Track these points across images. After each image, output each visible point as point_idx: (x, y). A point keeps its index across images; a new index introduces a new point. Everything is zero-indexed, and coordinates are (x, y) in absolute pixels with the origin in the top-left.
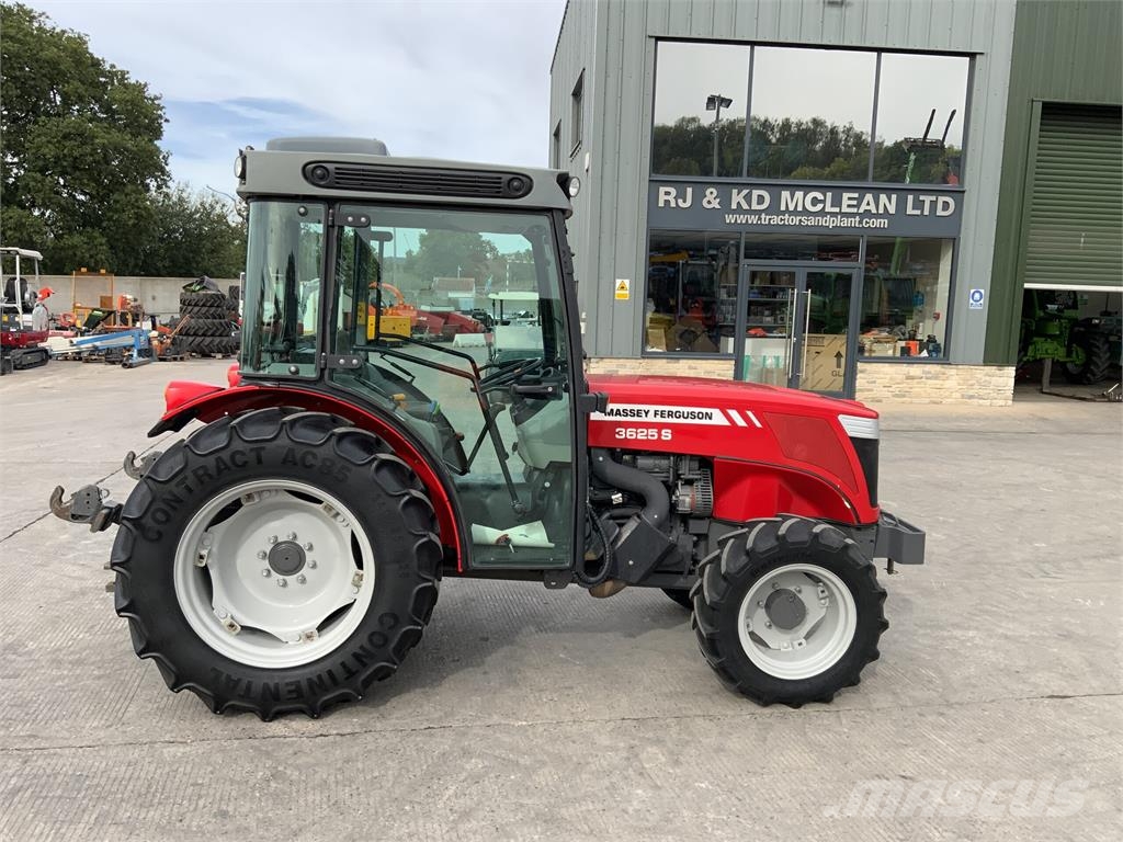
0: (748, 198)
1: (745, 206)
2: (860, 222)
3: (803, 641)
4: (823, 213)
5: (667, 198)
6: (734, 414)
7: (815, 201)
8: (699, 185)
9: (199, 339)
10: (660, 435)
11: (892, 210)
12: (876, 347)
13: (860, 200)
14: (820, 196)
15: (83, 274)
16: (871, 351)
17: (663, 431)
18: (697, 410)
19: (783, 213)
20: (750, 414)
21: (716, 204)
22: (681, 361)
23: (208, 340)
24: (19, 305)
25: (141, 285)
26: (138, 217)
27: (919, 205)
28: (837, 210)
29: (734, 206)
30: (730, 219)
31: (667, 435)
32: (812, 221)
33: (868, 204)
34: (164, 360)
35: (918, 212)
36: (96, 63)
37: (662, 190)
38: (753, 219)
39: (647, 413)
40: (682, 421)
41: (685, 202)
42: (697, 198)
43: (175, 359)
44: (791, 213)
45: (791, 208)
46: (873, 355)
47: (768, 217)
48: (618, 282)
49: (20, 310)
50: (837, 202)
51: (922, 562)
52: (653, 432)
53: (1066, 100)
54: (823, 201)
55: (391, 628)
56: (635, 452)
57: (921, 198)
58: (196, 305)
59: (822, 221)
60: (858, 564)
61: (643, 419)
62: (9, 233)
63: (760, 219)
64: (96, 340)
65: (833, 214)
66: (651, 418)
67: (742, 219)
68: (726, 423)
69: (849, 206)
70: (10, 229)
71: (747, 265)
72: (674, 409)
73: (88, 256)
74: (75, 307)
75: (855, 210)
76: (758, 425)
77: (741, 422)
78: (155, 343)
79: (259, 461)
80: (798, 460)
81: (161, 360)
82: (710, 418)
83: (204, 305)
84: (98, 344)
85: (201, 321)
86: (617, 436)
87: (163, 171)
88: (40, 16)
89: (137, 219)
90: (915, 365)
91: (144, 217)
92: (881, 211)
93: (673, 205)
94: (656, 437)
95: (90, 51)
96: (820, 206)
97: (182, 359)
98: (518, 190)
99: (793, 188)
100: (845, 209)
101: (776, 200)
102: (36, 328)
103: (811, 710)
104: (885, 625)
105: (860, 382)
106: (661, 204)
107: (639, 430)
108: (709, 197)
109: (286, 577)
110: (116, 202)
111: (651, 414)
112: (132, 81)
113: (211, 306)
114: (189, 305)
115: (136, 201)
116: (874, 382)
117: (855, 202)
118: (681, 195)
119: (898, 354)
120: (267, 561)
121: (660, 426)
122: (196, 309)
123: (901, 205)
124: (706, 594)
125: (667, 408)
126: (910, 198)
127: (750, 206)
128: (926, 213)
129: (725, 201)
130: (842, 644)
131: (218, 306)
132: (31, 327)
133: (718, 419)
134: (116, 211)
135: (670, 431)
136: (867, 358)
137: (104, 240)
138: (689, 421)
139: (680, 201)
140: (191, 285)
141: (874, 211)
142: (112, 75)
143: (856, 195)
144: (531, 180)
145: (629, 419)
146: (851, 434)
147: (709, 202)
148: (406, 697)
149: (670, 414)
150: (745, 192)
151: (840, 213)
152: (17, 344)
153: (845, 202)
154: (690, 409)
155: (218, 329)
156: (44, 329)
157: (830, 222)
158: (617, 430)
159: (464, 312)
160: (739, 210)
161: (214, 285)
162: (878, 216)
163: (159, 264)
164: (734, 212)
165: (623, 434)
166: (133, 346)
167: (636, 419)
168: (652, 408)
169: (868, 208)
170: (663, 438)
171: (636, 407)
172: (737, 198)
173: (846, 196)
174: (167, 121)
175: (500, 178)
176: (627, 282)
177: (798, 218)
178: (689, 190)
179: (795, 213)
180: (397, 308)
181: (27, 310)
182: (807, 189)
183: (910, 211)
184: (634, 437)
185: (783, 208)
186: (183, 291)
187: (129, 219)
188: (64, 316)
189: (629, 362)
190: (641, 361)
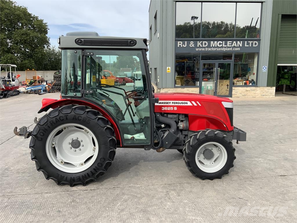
0: (202, 44)
1: (201, 46)
2: (232, 49)
3: (213, 163)
4: (222, 47)
5: (180, 44)
6: (193, 102)
7: (220, 44)
8: (189, 41)
9: (59, 87)
10: (174, 109)
11: (241, 45)
12: (237, 83)
13: (232, 43)
14: (221, 42)
15: (28, 70)
16: (236, 84)
18: (183, 102)
19: (211, 47)
20: (198, 102)
21: (193, 46)
22: (185, 88)
24: (11, 79)
25: (43, 73)
26: (42, 55)
27: (248, 44)
28: (226, 46)
29: (198, 46)
30: (197, 49)
31: (176, 109)
32: (219, 49)
33: (234, 44)
34: (50, 92)
35: (248, 46)
36: (30, 15)
37: (179, 42)
38: (203, 49)
39: (170, 103)
40: (179, 105)
41: (185, 45)
42: (188, 44)
43: (53, 92)
44: (213, 47)
45: (214, 46)
46: (237, 85)
47: (207, 49)
48: (167, 68)
49: (12, 81)
50: (226, 44)
51: (245, 141)
52: (172, 108)
53: (288, 14)
54: (222, 44)
55: (103, 162)
56: (168, 113)
57: (249, 42)
59: (222, 49)
60: (228, 142)
61: (169, 104)
62: (9, 60)
63: (205, 49)
64: (32, 88)
65: (225, 47)
66: (171, 104)
67: (200, 49)
68: (191, 105)
69: (229, 45)
70: (9, 59)
71: (202, 62)
72: (177, 102)
73: (29, 66)
74: (26, 79)
75: (231, 46)
76: (200, 105)
77: (195, 105)
78: (47, 88)
79: (67, 119)
80: (211, 114)
82: (187, 104)
83: (60, 78)
84: (32, 89)
85: (59, 82)
86: (162, 109)
87: (48, 43)
88: (14, 2)
89: (41, 56)
90: (248, 87)
91: (43, 55)
92: (238, 46)
93: (182, 46)
94: (173, 109)
95: (28, 12)
96: (221, 45)
97: (54, 92)
98: (133, 44)
99: (214, 40)
101: (209, 44)
102: (16, 85)
103: (216, 181)
104: (235, 158)
105: (233, 92)
106: (178, 46)
107: (168, 108)
108: (191, 44)
109: (76, 149)
110: (36, 51)
111: (171, 103)
112: (39, 19)
114: (56, 78)
115: (41, 51)
116: (237, 92)
118: (184, 44)
119: (244, 84)
120: (70, 145)
121: (173, 106)
122: (58, 79)
123: (243, 44)
124: (187, 151)
125: (175, 101)
126: (246, 42)
127: (202, 46)
128: (250, 46)
129: (196, 45)
130: (223, 163)
132: (15, 85)
133: (189, 104)
134: (36, 54)
135: (176, 107)
136: (235, 86)
137: (33, 61)
138: (181, 105)
139: (183, 45)
140: (56, 72)
141: (236, 46)
142: (34, 18)
143: (231, 42)
144: (136, 41)
145: (165, 105)
146: (225, 107)
147: (191, 45)
148: (108, 179)
149: (176, 103)
150: (201, 42)
151: (227, 47)
152: (11, 89)
153: (228, 44)
154: (182, 102)
156: (18, 85)
157: (224, 49)
158: (162, 108)
160: (200, 47)
162: (237, 47)
163: (48, 67)
164: (198, 48)
165: (164, 109)
166: (41, 89)
167: (167, 105)
168: (171, 102)
169: (234, 45)
170: (175, 109)
171: (167, 101)
172: (199, 44)
173: (228, 42)
174: (49, 29)
175: (128, 41)
176: (170, 68)
177: (216, 49)
178: (186, 42)
179: (215, 47)
180: (111, 77)
182: (218, 40)
183: (246, 46)
184: (167, 110)
185: (211, 46)
186: (54, 74)
187: (40, 56)
188: (24, 82)
189: (171, 89)
190: (174, 89)
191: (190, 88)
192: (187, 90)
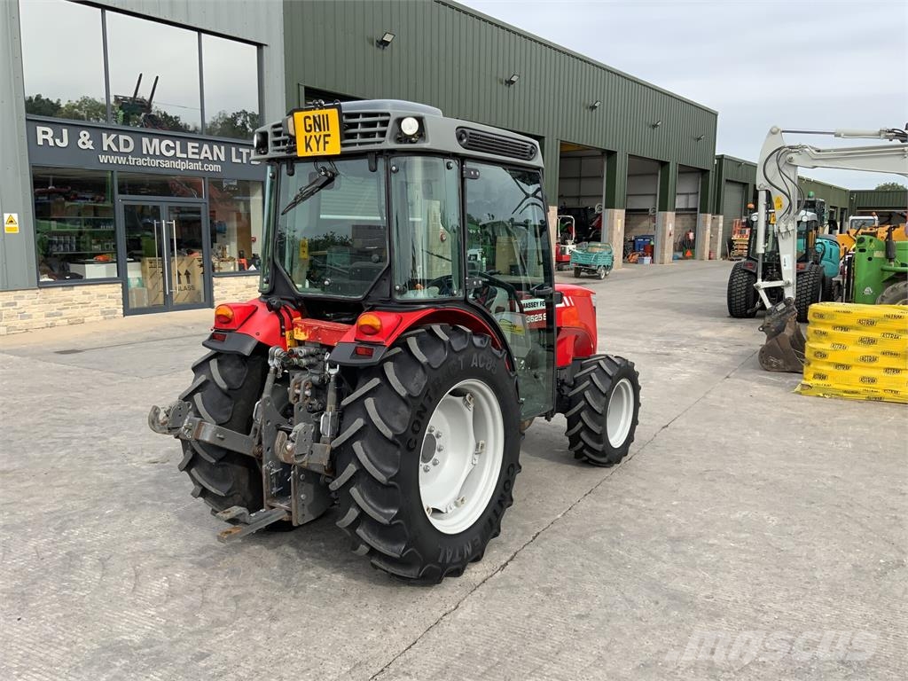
0: (116, 141)
1: (115, 149)
2: (202, 167)
4: (174, 158)
5: (45, 137)
7: (168, 148)
8: (73, 128)
11: (223, 159)
12: (222, 265)
13: (200, 149)
14: (172, 145)
16: (219, 268)
19: (145, 156)
21: (89, 145)
22: (75, 288)
27: (239, 155)
28: (185, 156)
29: (105, 148)
30: (103, 159)
32: (168, 164)
33: (206, 153)
35: (239, 161)
37: (40, 129)
38: (122, 160)
41: (62, 141)
42: (74, 138)
44: (151, 157)
45: (151, 153)
46: (221, 271)
47: (134, 159)
48: (6, 216)
50: (184, 150)
53: (317, 87)
54: (174, 148)
57: (241, 150)
59: (175, 164)
63: (128, 160)
65: (183, 159)
67: (113, 160)
69: (193, 153)
71: (121, 201)
75: (197, 157)
90: (251, 277)
92: (215, 159)
93: (51, 144)
96: (172, 152)
99: (151, 135)
100: (190, 156)
101: (139, 145)
105: (217, 293)
106: (40, 142)
108: (83, 139)
116: (226, 292)
117: (196, 151)
118: (58, 135)
119: (237, 270)
123: (228, 154)
126: (233, 149)
127: (119, 149)
128: (245, 161)
129: (98, 142)
136: (217, 274)
139: (58, 141)
141: (211, 159)
143: (197, 145)
147: (84, 143)
150: (113, 136)
151: (187, 158)
153: (190, 150)
157: (182, 166)
160: (110, 152)
162: (213, 162)
164: (105, 153)
169: (206, 155)
172: (107, 141)
173: (190, 144)
176: (15, 216)
177: (158, 161)
178: (65, 131)
179: (154, 156)
182: (162, 137)
183: (234, 160)
185: (145, 152)
189: (26, 294)
190: (38, 291)
191: (92, 287)
192: (84, 293)
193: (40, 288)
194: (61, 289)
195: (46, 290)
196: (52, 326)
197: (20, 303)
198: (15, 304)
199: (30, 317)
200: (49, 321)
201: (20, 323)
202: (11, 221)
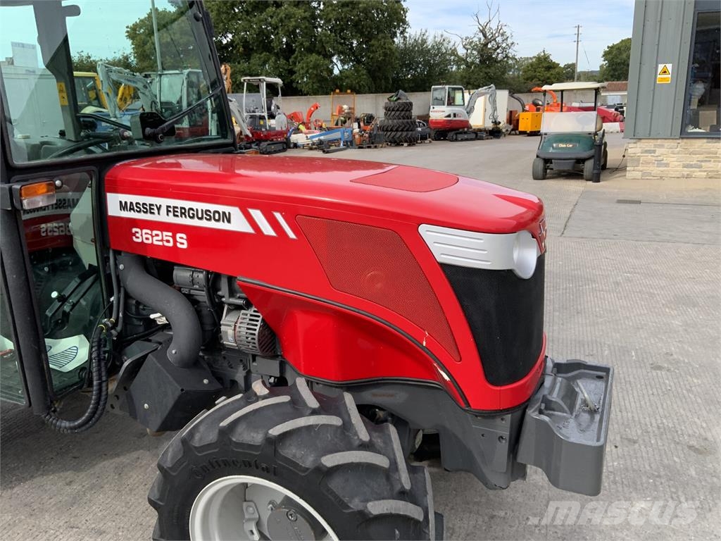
6: (257, 215)
9: (393, 133)
10: (175, 241)
15: (348, 94)
17: (179, 235)
18: (212, 207)
20: (278, 216)
23: (399, 133)
24: (266, 114)
25: (376, 100)
26: (385, 55)
31: (182, 241)
34: (362, 148)
39: (159, 209)
40: (196, 222)
43: (369, 147)
48: (661, 67)
49: (266, 117)
52: (168, 236)
58: (393, 110)
61: (156, 217)
64: (321, 135)
66: (163, 217)
68: (249, 230)
72: (187, 204)
73: (355, 82)
74: (332, 115)
76: (292, 235)
77: (268, 230)
78: (357, 136)
81: (360, 148)
82: (229, 221)
83: (398, 110)
84: (322, 138)
85: (395, 121)
86: (134, 239)
87: (404, 22)
89: (384, 56)
91: (389, 53)
94: (171, 244)
97: (376, 147)
102: (278, 129)
107: (155, 232)
110: (373, 45)
111: (163, 210)
113: (402, 110)
114: (389, 110)
115: (385, 44)
121: (174, 229)
122: (393, 113)
125: (179, 203)
131: (407, 111)
132: (275, 128)
133: (238, 223)
134: (373, 52)
135: (184, 236)
137: (365, 72)
138: (204, 223)
140: (392, 97)
145: (142, 216)
146: (441, 258)
149: (184, 212)
152: (266, 138)
154: (205, 206)
155: (405, 126)
156: (284, 129)
158: (134, 230)
159: (609, 107)
161: (405, 96)
165: (142, 236)
166: (341, 139)
167: (148, 217)
168: (164, 202)
170: (179, 245)
171: (148, 200)
176: (669, 67)
180: (551, 106)
181: (272, 116)
184: (150, 242)
186: (387, 101)
187: (380, 56)
188: (316, 121)
189: (667, 143)
190: (678, 141)
193: (682, 138)
194: (705, 140)
195: (688, 141)
196: (688, 177)
197: (659, 151)
198: (654, 152)
199: (667, 165)
200: (686, 171)
201: (656, 170)
202: (665, 72)
